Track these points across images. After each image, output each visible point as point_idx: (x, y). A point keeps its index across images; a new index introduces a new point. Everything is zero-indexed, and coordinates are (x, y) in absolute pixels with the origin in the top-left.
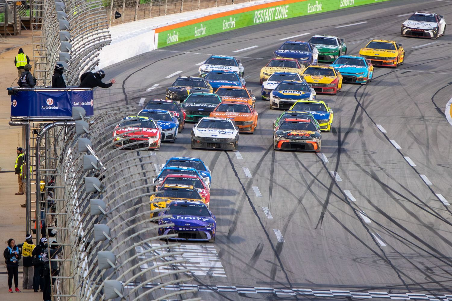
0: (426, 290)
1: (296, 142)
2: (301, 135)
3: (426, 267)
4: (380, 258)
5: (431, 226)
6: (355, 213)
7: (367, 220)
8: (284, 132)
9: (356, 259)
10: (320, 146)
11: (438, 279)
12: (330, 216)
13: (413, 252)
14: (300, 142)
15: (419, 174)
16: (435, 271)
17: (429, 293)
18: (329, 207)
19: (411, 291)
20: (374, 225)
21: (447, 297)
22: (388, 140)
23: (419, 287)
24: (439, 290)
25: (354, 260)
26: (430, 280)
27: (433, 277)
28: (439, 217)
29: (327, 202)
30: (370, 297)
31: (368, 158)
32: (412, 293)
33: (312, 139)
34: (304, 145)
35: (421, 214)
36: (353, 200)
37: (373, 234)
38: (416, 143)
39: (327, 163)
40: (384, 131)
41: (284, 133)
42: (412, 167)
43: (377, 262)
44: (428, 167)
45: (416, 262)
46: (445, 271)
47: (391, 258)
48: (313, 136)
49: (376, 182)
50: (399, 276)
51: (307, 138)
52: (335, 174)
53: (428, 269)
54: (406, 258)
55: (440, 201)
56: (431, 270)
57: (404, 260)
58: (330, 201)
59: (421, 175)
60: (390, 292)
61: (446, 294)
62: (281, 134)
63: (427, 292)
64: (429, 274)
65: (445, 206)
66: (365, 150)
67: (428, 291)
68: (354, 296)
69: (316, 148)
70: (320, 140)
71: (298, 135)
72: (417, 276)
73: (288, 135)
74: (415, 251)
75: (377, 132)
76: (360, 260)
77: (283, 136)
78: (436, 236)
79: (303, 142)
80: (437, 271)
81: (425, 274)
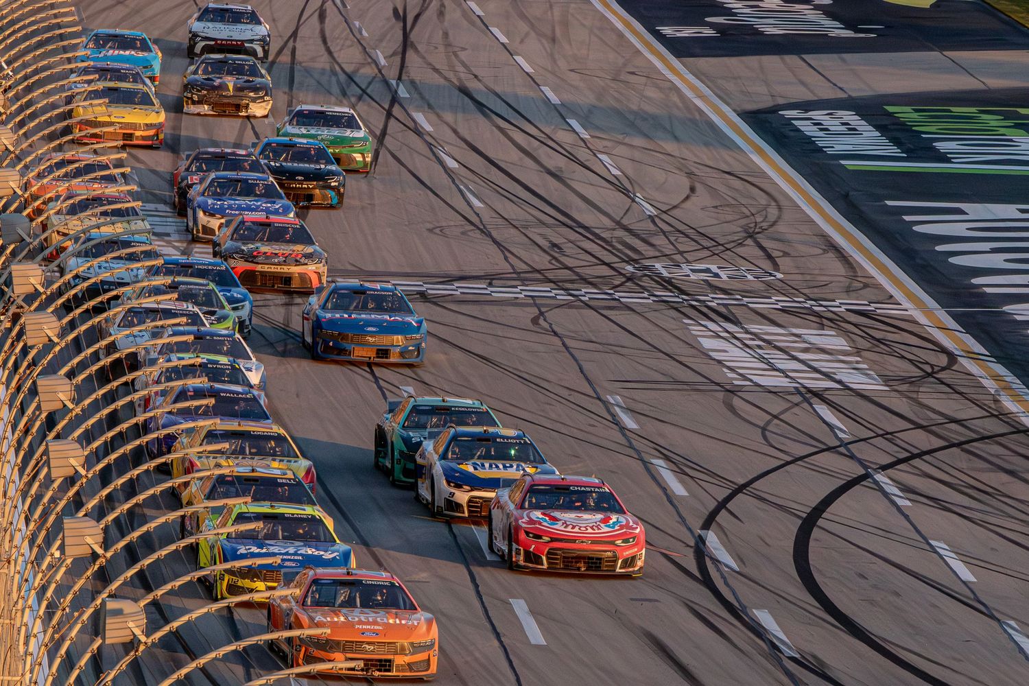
0: (551, 281)
1: (272, 270)
2: (283, 254)
3: (550, 242)
4: (473, 228)
5: (558, 173)
6: (431, 150)
7: (452, 164)
8: (244, 248)
9: (434, 228)
10: (324, 280)
11: (569, 262)
12: (389, 156)
13: (530, 218)
14: (282, 271)
15: (538, 85)
16: (565, 250)
17: (556, 287)
18: (388, 140)
19: (526, 283)
20: (464, 172)
21: (586, 293)
22: (487, 27)
23: (538, 276)
24: (572, 281)
25: (430, 230)
26: (558, 265)
27: (563, 259)
28: (573, 158)
29: (384, 133)
30: (458, 293)
31: (453, 57)
32: (527, 285)
33: (306, 264)
34: (290, 278)
35: (543, 153)
36: (427, 130)
37: (462, 187)
38: (533, 34)
39: (384, 66)
40: (479, 12)
41: (243, 250)
42: (527, 73)
43: (469, 233)
44: (553, 73)
45: (534, 233)
46: (583, 249)
47: (492, 226)
48: (309, 256)
49: (466, 99)
50: (506, 258)
51: (297, 261)
52: (398, 85)
53: (554, 245)
54: (517, 228)
55: (574, 131)
56: (559, 248)
57: (513, 231)
58: (389, 131)
59: (543, 88)
60: (490, 285)
61: (585, 288)
62: (237, 253)
63: (552, 285)
64: (556, 255)
65: (582, 139)
66: (448, 45)
67: (554, 282)
68: (430, 292)
69: (315, 283)
70: (324, 266)
71: (276, 254)
72: (537, 258)
73: (255, 253)
74: (532, 215)
75: (467, 14)
76: (441, 231)
77: (241, 258)
78: (568, 191)
79: (287, 271)
80: (569, 249)
81: (551, 255)
